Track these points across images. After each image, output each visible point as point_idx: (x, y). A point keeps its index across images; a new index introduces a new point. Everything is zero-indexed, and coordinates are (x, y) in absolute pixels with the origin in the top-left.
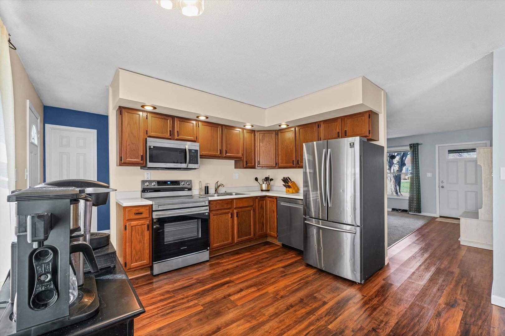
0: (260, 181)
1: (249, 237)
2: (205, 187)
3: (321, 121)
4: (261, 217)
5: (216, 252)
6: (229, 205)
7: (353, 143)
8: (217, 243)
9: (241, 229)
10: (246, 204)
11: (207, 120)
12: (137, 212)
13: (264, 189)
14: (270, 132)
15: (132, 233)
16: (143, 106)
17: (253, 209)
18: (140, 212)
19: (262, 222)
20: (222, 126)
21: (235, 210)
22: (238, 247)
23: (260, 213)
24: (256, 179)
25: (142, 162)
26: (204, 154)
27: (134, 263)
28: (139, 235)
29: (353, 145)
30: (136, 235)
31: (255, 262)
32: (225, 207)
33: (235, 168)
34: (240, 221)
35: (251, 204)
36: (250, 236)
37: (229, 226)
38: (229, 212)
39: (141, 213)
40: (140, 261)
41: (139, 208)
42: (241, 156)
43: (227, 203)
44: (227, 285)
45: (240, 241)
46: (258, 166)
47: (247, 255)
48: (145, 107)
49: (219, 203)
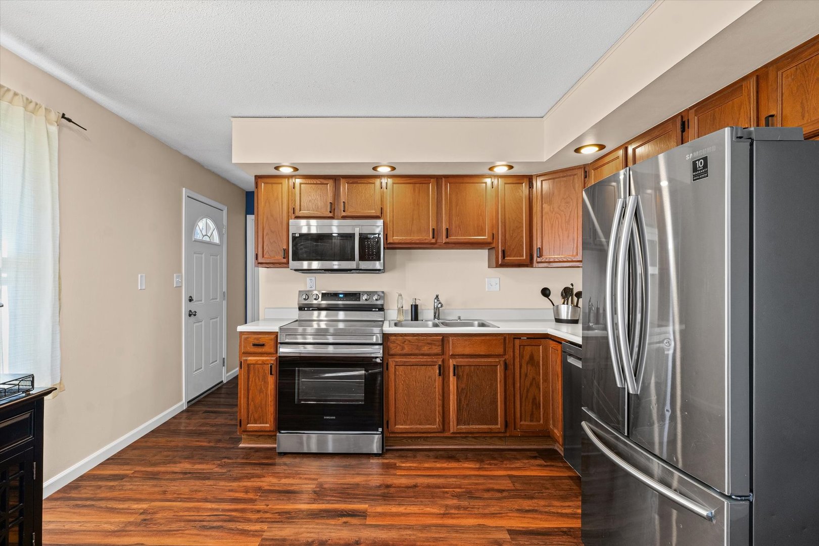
0: (556, 296)
1: (490, 427)
2: (412, 305)
3: (688, 110)
4: (531, 384)
5: (409, 441)
6: (434, 347)
7: (705, 159)
8: (405, 423)
9: (467, 405)
10: (482, 350)
11: (395, 172)
12: (256, 342)
13: (564, 316)
14: (569, 173)
15: (250, 375)
16: (277, 168)
17: (502, 363)
18: (261, 343)
19: (534, 399)
20: (438, 178)
21: (451, 361)
22: (466, 445)
23: (526, 375)
24: (546, 292)
25: (285, 260)
26: (397, 241)
27: (252, 424)
28: (259, 379)
29: (705, 166)
30: (255, 379)
31: (464, 490)
32: (425, 350)
33: (489, 267)
34: (463, 386)
35: (500, 351)
36: (493, 427)
37: (435, 392)
38: (436, 362)
39: (263, 345)
40: (261, 423)
41: (260, 336)
42: (490, 240)
43: (429, 344)
44: (345, 519)
45: (464, 431)
46: (539, 260)
47: (468, 467)
48: (281, 169)
49: (409, 341)
